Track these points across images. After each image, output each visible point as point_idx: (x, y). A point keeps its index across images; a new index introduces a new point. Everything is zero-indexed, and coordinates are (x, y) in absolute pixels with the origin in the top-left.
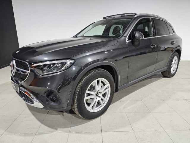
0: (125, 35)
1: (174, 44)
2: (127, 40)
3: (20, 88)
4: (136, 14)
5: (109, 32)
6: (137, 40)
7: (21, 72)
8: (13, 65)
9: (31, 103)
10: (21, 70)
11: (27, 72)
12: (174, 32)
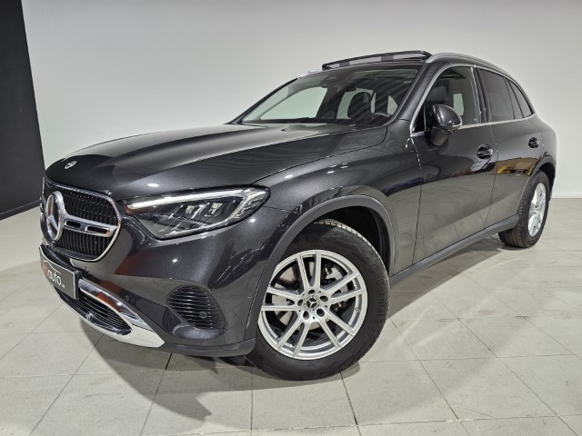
0: (405, 115)
1: (537, 146)
2: (414, 132)
3: (81, 281)
4: (428, 55)
5: (336, 111)
6: (443, 131)
7: (86, 229)
8: (56, 206)
10: (87, 224)
11: (111, 228)
12: (532, 112)
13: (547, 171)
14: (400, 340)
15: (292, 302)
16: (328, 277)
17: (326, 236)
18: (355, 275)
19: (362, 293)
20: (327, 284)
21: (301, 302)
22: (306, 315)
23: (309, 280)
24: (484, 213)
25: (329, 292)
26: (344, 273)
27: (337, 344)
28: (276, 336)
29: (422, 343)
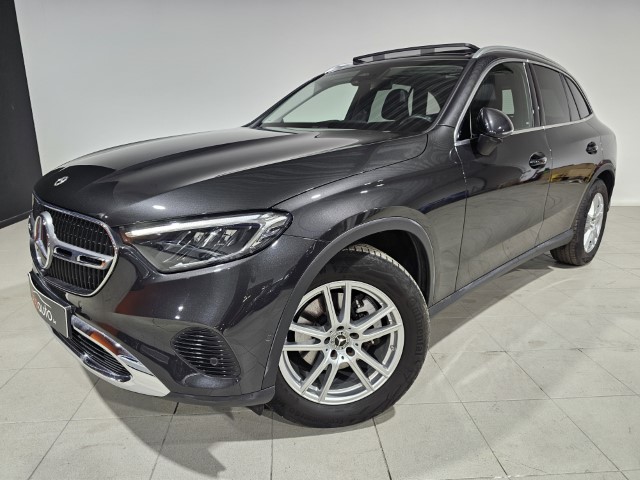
0: (448, 121)
1: (596, 152)
2: (459, 140)
3: (73, 317)
4: (474, 49)
5: (369, 111)
6: (491, 139)
7: (78, 259)
8: (44, 229)
9: (117, 378)
10: (80, 253)
11: (106, 259)
12: (590, 112)
13: (606, 179)
14: (440, 377)
15: (317, 341)
16: (359, 311)
17: (358, 264)
18: (390, 309)
19: (398, 329)
20: (358, 318)
21: (327, 340)
22: (334, 354)
23: (337, 315)
24: (536, 229)
25: (361, 328)
26: (378, 306)
27: (370, 386)
28: (299, 379)
29: (466, 381)
